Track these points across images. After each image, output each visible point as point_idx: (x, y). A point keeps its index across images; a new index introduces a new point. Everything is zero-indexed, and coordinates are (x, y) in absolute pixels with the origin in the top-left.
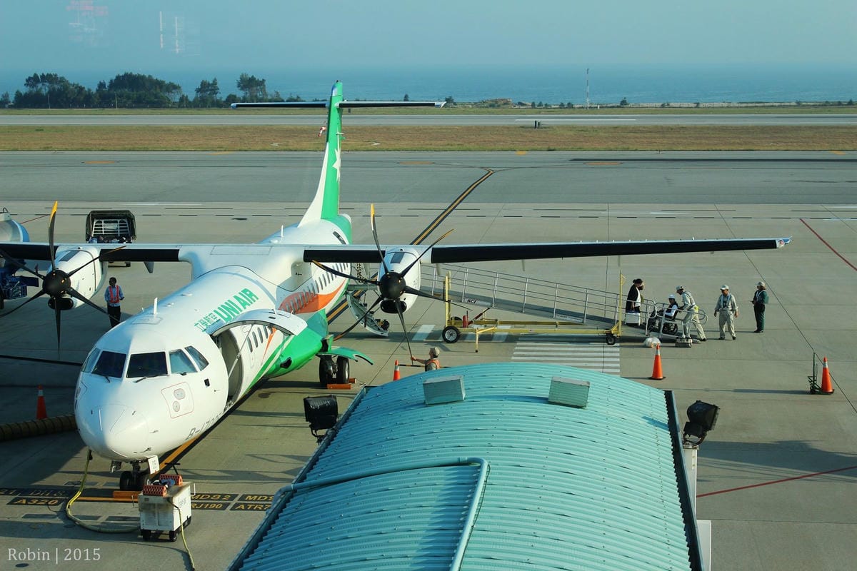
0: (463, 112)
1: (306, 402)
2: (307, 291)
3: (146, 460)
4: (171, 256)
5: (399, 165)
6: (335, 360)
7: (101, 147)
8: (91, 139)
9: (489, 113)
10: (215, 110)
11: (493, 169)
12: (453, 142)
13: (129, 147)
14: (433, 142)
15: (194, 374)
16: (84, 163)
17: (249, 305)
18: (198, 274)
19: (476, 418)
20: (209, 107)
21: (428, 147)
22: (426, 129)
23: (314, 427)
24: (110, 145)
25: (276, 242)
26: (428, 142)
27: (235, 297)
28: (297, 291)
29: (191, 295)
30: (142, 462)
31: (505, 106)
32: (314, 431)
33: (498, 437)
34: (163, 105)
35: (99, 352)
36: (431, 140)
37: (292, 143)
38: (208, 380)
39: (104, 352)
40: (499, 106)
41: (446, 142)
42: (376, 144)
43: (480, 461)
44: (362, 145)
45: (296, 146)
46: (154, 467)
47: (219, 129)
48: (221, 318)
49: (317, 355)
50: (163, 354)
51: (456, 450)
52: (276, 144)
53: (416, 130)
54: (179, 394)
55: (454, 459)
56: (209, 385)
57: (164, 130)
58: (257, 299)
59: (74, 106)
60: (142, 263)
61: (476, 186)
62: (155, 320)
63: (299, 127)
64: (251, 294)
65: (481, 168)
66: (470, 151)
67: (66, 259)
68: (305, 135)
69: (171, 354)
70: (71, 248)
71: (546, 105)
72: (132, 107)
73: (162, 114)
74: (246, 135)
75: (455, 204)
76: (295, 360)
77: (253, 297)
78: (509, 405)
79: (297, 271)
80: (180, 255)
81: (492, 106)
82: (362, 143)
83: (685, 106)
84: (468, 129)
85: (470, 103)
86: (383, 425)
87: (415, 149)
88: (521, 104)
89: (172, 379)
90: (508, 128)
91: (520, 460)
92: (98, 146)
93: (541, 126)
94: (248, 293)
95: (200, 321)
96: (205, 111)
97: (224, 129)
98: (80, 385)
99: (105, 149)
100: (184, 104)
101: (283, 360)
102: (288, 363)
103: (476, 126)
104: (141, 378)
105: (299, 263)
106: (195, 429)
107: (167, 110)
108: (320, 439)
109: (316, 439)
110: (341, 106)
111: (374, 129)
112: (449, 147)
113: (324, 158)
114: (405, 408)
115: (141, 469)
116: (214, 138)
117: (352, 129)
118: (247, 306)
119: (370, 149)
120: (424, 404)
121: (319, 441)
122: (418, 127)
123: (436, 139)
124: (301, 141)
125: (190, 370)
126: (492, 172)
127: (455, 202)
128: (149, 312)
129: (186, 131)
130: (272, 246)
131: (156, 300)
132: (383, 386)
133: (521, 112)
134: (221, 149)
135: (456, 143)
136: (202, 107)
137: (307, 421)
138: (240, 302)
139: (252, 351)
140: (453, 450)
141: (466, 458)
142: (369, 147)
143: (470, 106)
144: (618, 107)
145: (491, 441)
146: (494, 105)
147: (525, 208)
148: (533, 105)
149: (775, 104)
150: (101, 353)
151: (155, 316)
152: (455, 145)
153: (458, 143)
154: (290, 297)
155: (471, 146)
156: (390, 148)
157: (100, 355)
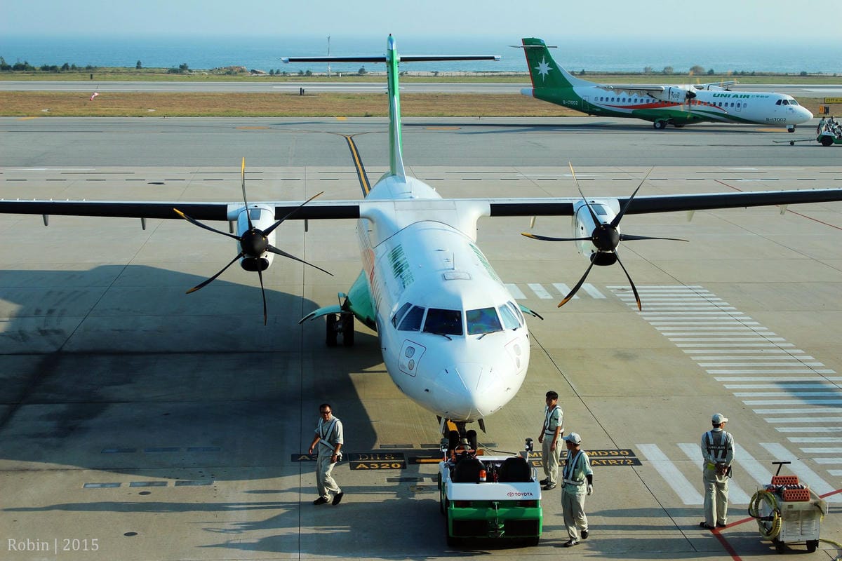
5: (237, 130)
9: (227, 80)
35: (424, 310)
39: (430, 309)
40: (237, 74)
42: (151, 110)
50: (493, 309)
61: (357, 150)
71: (284, 73)
75: (360, 167)
80: (362, 211)
81: (229, 73)
83: (423, 75)
85: (204, 71)
88: (254, 71)
89: (509, 334)
93: (305, 93)
104: (481, 334)
127: (357, 166)
142: (146, 113)
144: (357, 75)
146: (230, 72)
148: (271, 72)
149: (511, 73)
157: (426, 312)
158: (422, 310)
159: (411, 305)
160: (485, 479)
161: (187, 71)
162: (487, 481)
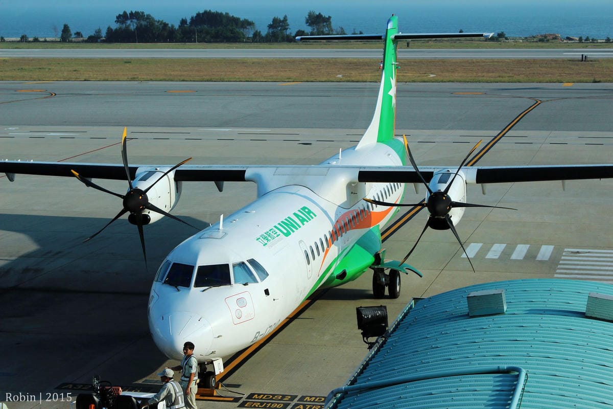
0: (514, 46)
1: (359, 311)
2: (362, 208)
3: (212, 362)
4: (238, 176)
5: (452, 95)
6: (387, 272)
7: (182, 78)
8: (173, 71)
10: (285, 45)
11: (541, 99)
12: (504, 74)
13: (208, 78)
14: (485, 74)
15: (256, 284)
16: (166, 92)
17: (307, 222)
18: (262, 193)
19: (517, 330)
20: (280, 42)
21: (480, 79)
22: (479, 62)
23: (365, 335)
24: (191, 76)
25: (334, 163)
26: (480, 74)
27: (295, 214)
28: (352, 209)
29: (254, 212)
30: (208, 364)
31: (553, 41)
32: (365, 338)
33: (537, 348)
34: (238, 40)
35: (170, 264)
36: (483, 72)
37: (355, 74)
38: (267, 289)
39: (174, 264)
40: (548, 41)
41: (497, 74)
42: (432, 76)
43: (518, 370)
44: (419, 77)
45: (358, 78)
46: (219, 368)
47: (288, 62)
48: (280, 233)
49: (370, 267)
50: (227, 265)
51: (496, 359)
52: (340, 76)
53: (470, 63)
54: (241, 302)
55: (494, 367)
56: (268, 294)
57: (239, 63)
58: (315, 216)
59: (159, 41)
60: (213, 182)
61: (525, 115)
62: (221, 234)
63: (361, 60)
64: (310, 212)
65: (530, 98)
66: (519, 82)
67: (144, 179)
68: (367, 67)
69: (234, 266)
70: (149, 169)
71: (593, 39)
72: (210, 42)
73: (237, 48)
74: (312, 67)
75: (505, 132)
76: (350, 272)
77: (311, 214)
78: (547, 318)
79: (352, 190)
80: (247, 175)
81: (541, 40)
82: (419, 75)
84: (519, 62)
85: (520, 38)
86: (428, 334)
87: (468, 80)
88: (568, 39)
89: (236, 288)
90: (556, 61)
91: (556, 370)
92: (179, 77)
93: (587, 59)
94: (307, 210)
95: (261, 236)
96: (276, 45)
97: (293, 62)
98: (152, 293)
99: (185, 79)
100: (258, 39)
101: (339, 272)
102: (343, 275)
103: (526, 59)
104: (207, 287)
105: (354, 183)
106: (259, 332)
107: (242, 44)
108: (371, 345)
109: (367, 346)
110: (397, 37)
111: (430, 62)
112: (499, 79)
113: (379, 88)
114: (449, 319)
115: (207, 370)
116: (283, 70)
117: (410, 62)
118: (305, 223)
119: (426, 80)
120: (469, 316)
121: (370, 348)
122: (472, 60)
123: (488, 72)
124: (363, 73)
125: (251, 280)
126: (539, 102)
127: (504, 129)
128: (216, 227)
129: (259, 63)
130: (329, 167)
131: (222, 216)
132: (430, 298)
133: (568, 46)
134: (290, 80)
135: (506, 75)
136: (273, 42)
137: (359, 328)
138: (299, 220)
139: (309, 263)
140: (493, 359)
141: (505, 366)
142: (425, 78)
143: (521, 41)
145: (529, 351)
146: (544, 39)
147: (571, 136)
148: (580, 39)
150: (172, 264)
151: (221, 231)
152: (505, 77)
153: (508, 75)
154: (345, 214)
155: (521, 78)
156: (445, 79)
157: (171, 266)
161: (504, 39)
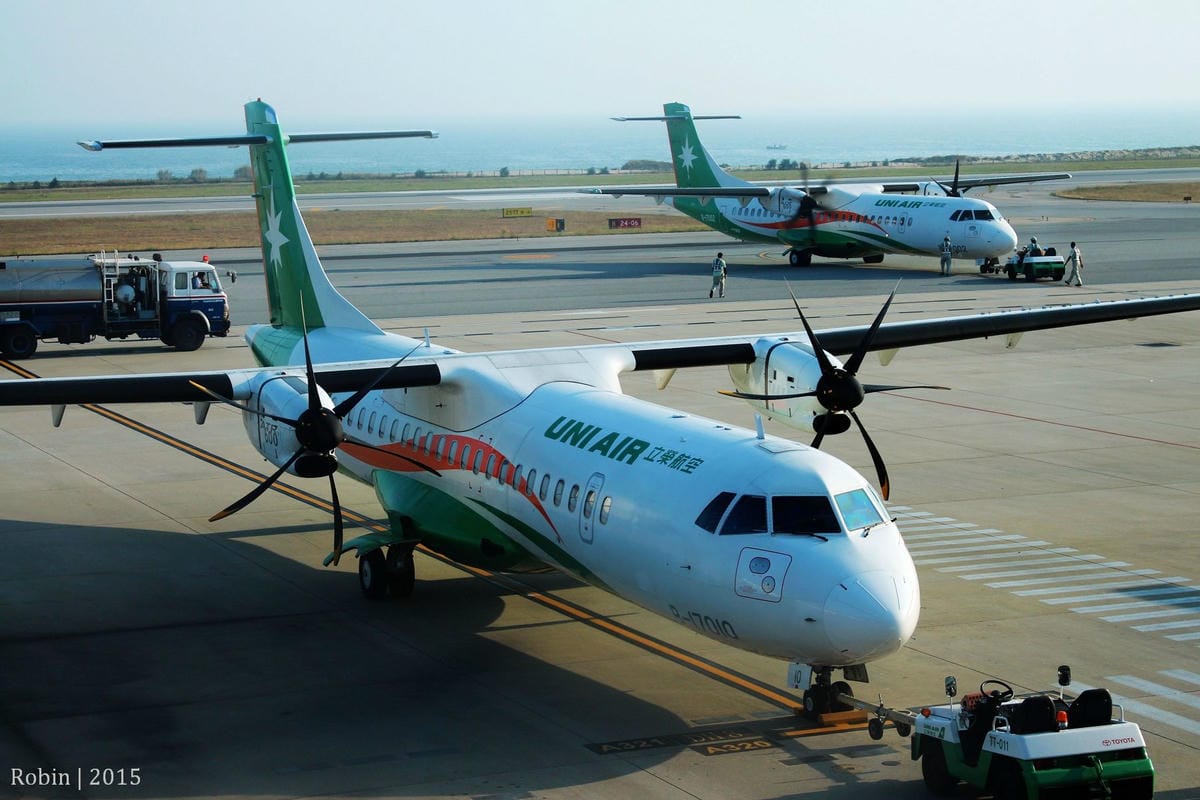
158: (761, 501)
159: (735, 495)
160: (1066, 724)
162: (1069, 727)
